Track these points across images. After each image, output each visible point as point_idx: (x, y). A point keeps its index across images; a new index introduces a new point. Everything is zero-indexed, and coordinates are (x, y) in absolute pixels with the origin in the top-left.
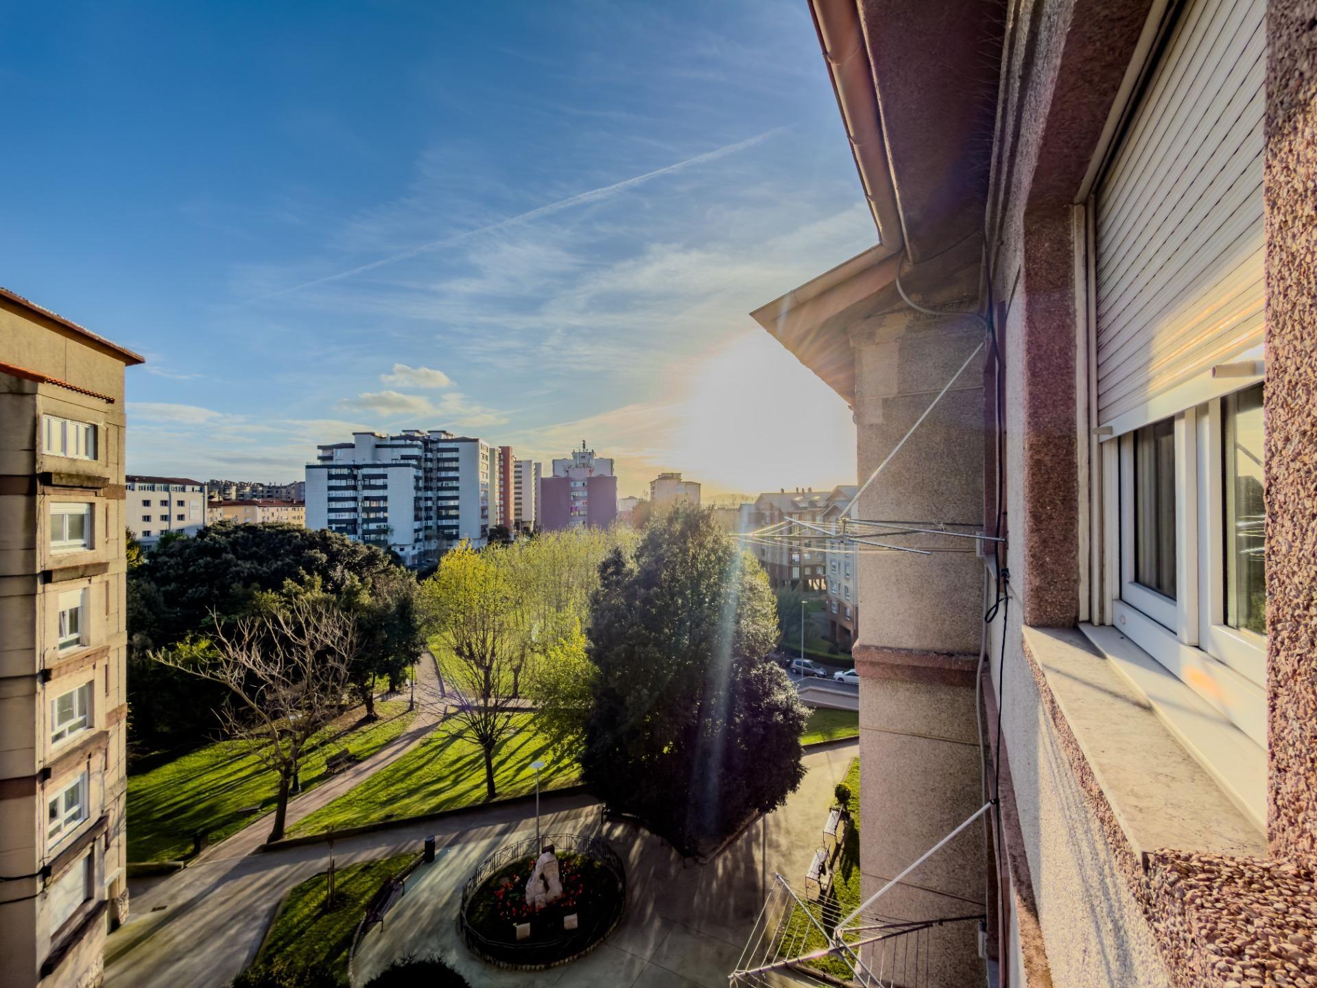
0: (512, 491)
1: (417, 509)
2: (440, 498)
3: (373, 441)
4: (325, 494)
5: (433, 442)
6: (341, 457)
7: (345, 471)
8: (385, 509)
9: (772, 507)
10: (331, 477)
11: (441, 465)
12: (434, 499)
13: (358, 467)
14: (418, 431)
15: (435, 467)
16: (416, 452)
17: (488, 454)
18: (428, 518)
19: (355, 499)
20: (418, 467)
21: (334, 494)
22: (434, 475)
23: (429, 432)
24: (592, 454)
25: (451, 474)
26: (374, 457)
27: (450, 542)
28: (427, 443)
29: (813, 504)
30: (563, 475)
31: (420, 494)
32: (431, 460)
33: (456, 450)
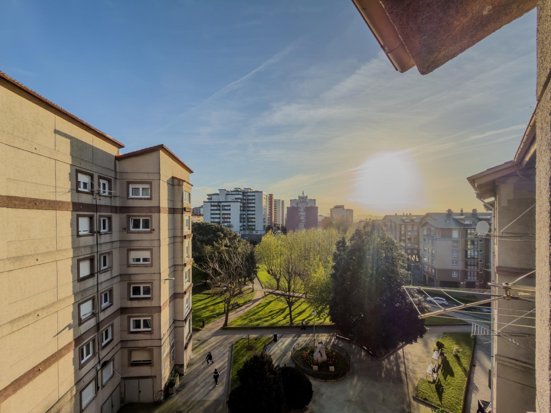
0: (273, 212)
1: (241, 218)
2: (248, 214)
3: (226, 192)
4: (210, 212)
5: (246, 193)
6: (215, 198)
7: (216, 204)
8: (230, 218)
9: (391, 221)
10: (212, 206)
11: (249, 201)
12: (246, 215)
13: (220, 202)
14: (240, 188)
15: (246, 202)
16: (240, 196)
17: (266, 197)
18: (244, 222)
19: (219, 214)
20: (241, 202)
21: (213, 212)
22: (246, 205)
23: (244, 189)
24: (306, 197)
25: (252, 205)
26: (226, 199)
27: (252, 231)
28: (244, 193)
29: (412, 220)
30: (296, 206)
31: (242, 212)
32: (245, 200)
33: (254, 196)
